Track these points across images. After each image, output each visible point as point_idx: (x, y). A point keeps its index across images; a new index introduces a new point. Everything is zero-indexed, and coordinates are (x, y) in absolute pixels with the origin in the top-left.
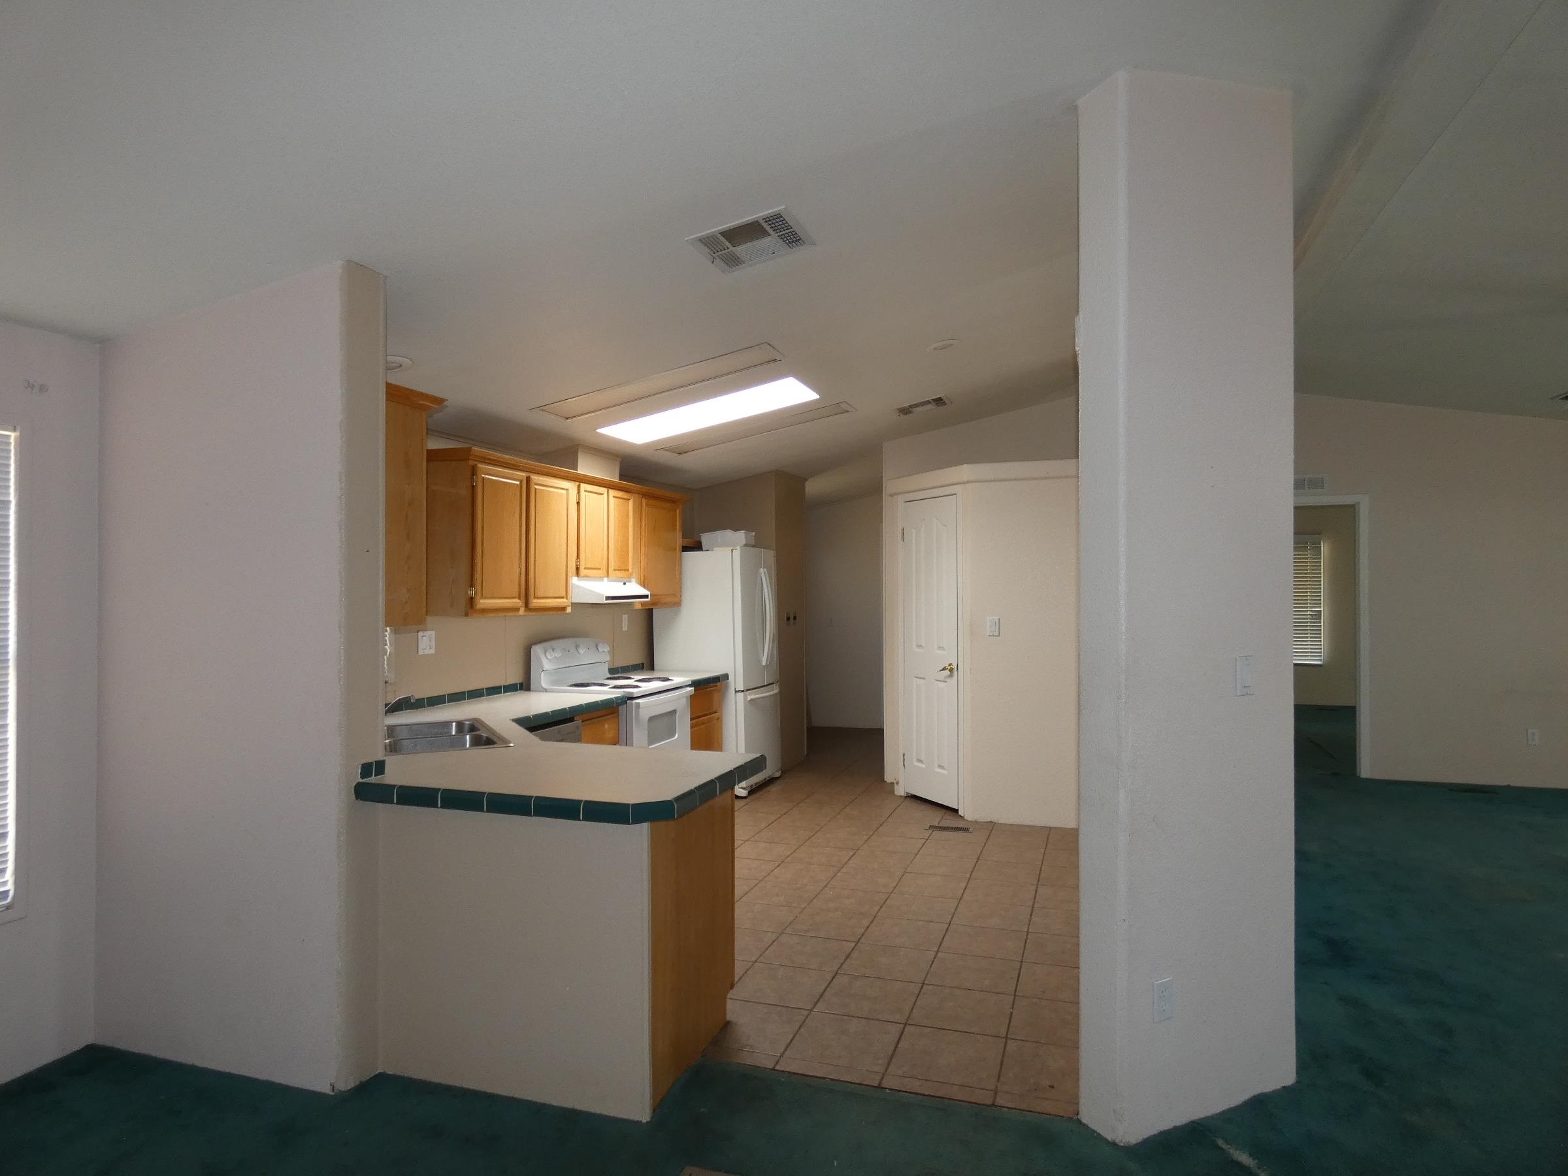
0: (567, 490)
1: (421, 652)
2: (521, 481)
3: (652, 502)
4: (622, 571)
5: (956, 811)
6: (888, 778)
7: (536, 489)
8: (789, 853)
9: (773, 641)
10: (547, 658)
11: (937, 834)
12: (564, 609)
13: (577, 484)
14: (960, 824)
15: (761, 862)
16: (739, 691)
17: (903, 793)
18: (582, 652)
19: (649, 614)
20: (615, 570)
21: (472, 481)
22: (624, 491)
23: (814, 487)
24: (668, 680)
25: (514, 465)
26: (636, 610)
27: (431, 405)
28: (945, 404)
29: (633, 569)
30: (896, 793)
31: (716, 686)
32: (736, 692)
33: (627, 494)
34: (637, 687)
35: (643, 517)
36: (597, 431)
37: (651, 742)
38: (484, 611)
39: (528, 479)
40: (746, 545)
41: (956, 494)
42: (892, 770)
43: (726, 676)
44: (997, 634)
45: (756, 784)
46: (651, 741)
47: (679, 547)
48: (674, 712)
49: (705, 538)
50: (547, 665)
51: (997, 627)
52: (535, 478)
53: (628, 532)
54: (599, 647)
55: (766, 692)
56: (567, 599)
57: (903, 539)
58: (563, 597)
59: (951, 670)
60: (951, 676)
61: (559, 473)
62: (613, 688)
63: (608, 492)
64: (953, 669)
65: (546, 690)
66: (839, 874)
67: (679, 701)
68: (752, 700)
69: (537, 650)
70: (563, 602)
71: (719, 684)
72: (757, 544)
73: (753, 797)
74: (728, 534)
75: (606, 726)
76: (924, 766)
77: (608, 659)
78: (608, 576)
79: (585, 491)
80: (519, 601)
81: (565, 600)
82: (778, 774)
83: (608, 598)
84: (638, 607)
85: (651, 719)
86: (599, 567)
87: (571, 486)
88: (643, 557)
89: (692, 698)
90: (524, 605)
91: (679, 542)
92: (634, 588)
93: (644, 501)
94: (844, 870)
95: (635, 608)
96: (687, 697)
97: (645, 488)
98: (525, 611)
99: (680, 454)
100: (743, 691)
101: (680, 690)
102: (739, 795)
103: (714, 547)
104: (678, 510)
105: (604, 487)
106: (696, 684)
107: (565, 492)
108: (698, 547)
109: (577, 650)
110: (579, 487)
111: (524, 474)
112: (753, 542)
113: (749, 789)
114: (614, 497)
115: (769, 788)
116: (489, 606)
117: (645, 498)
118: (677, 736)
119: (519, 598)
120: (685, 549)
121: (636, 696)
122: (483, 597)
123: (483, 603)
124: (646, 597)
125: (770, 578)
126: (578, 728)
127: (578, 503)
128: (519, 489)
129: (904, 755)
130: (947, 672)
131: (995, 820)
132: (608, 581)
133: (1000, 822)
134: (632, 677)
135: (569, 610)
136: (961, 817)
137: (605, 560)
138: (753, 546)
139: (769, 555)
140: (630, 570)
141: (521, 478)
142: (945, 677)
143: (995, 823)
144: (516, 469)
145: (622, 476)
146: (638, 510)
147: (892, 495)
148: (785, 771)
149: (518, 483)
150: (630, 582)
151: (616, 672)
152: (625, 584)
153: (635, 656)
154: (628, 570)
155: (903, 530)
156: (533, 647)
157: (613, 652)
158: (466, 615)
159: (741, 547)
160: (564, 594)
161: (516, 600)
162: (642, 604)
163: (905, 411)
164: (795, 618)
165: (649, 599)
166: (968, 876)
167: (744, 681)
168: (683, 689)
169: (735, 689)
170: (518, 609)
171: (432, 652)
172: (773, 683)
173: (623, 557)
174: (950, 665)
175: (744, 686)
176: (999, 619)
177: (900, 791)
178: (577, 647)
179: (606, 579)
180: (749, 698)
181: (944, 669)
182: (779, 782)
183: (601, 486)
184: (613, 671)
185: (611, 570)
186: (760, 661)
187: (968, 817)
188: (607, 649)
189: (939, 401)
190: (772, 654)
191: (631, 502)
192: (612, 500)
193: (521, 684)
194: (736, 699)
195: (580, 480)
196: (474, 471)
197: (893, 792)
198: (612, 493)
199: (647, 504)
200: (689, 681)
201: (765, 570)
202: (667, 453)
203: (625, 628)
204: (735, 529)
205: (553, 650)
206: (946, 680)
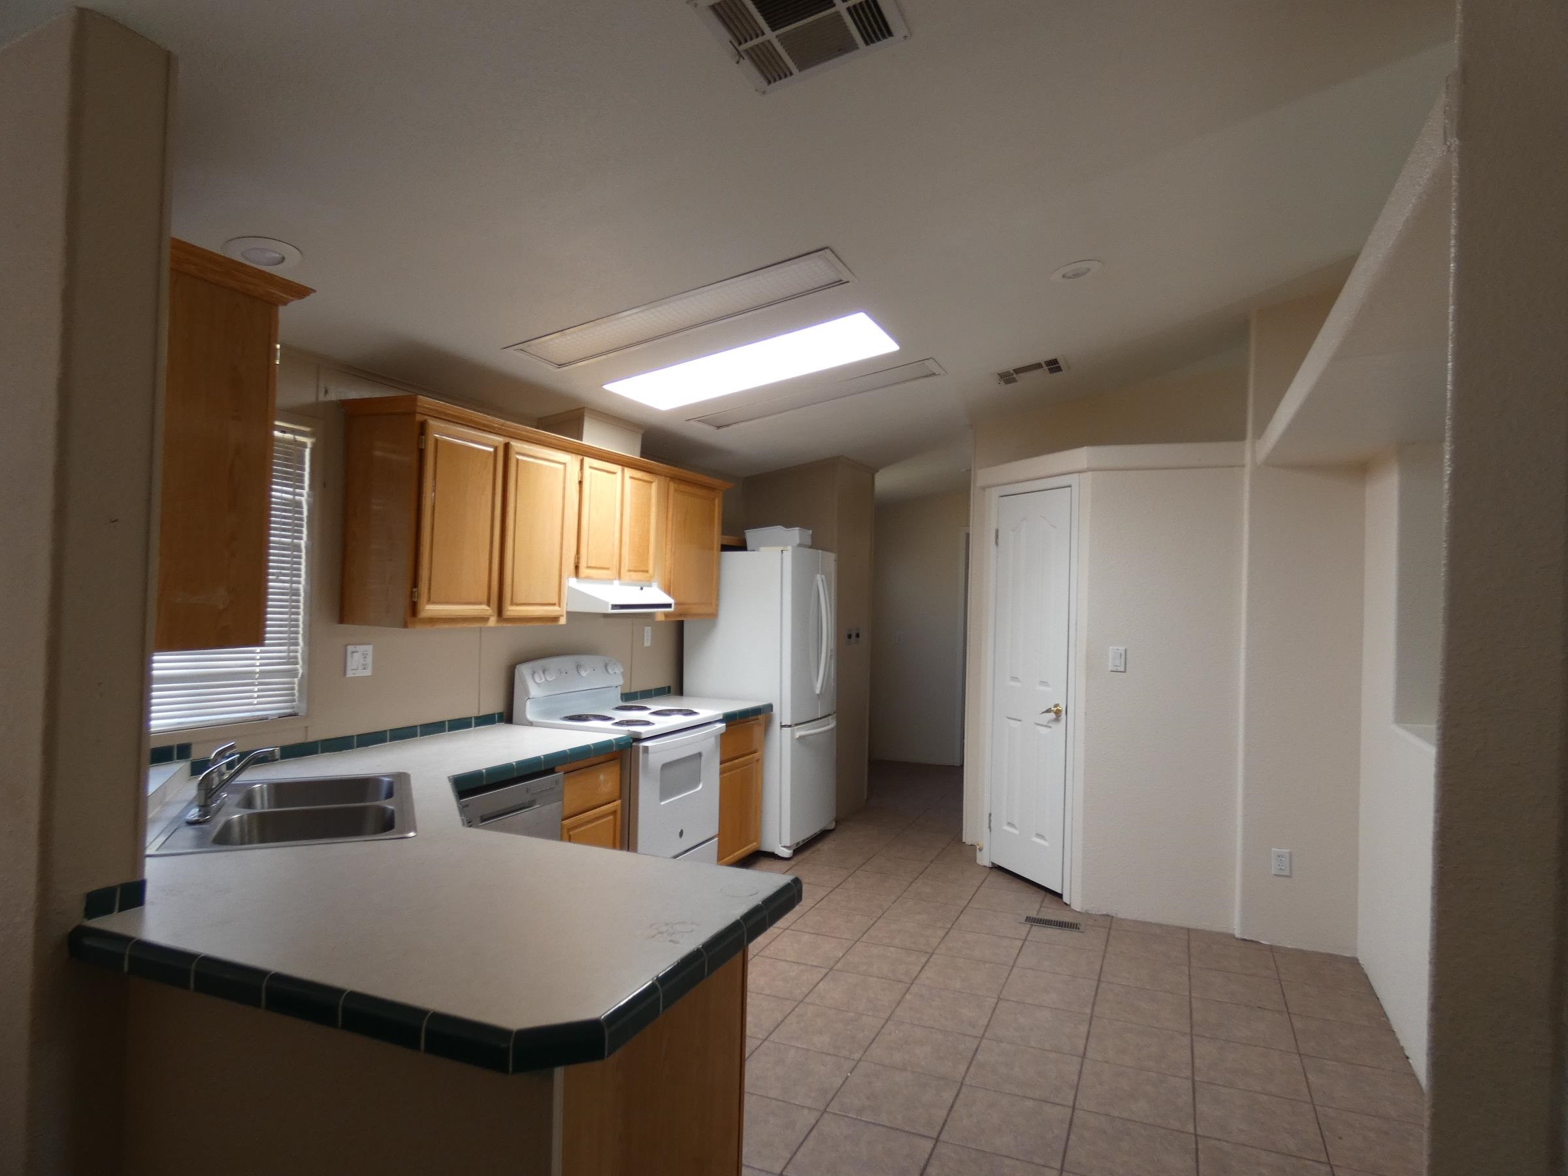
0: (565, 464)
1: (350, 674)
2: (496, 449)
3: (682, 487)
4: (641, 570)
5: (1060, 896)
6: (968, 838)
7: (518, 460)
8: (841, 955)
9: (831, 658)
10: (535, 682)
11: (1039, 932)
12: (555, 619)
13: (580, 457)
14: (1066, 917)
15: (802, 967)
16: (785, 726)
17: (988, 864)
18: (584, 674)
19: (680, 627)
20: (630, 571)
21: (419, 442)
22: (644, 471)
23: (887, 481)
24: (692, 713)
25: (484, 425)
26: (657, 622)
27: (285, 296)
28: (1059, 369)
29: (654, 570)
30: (979, 861)
31: (757, 719)
32: (782, 726)
33: (648, 474)
34: (647, 723)
35: (671, 505)
36: (604, 387)
37: (663, 796)
38: (433, 621)
39: (507, 446)
40: (800, 545)
41: (1070, 486)
42: (973, 829)
43: (770, 707)
44: (1123, 670)
45: (803, 841)
46: (664, 794)
47: (717, 545)
48: (700, 754)
49: (751, 535)
50: (535, 691)
51: (1123, 660)
52: (516, 445)
53: (649, 523)
54: (608, 667)
55: (820, 727)
56: (560, 605)
57: (997, 543)
58: (554, 604)
59: (1058, 713)
60: (1057, 719)
61: (554, 441)
62: (617, 724)
63: (623, 471)
64: (1060, 711)
65: (531, 724)
66: (908, 997)
67: (706, 741)
68: (801, 737)
69: (524, 671)
70: (556, 611)
71: (760, 717)
72: (816, 544)
73: (799, 857)
74: (778, 531)
75: (602, 777)
76: (1016, 832)
77: (621, 682)
78: (620, 577)
79: (591, 467)
80: (488, 608)
81: (556, 608)
82: (832, 826)
83: (615, 607)
84: (660, 618)
85: (666, 766)
86: (608, 567)
87: (571, 461)
88: (668, 556)
89: (724, 737)
90: (496, 615)
91: (717, 539)
92: (655, 594)
93: (672, 485)
94: (914, 989)
95: (656, 620)
96: (716, 737)
97: (675, 470)
98: (498, 621)
99: (719, 427)
100: (790, 726)
101: (706, 727)
102: (781, 856)
103: (760, 546)
104: (717, 501)
105: (617, 464)
106: (730, 719)
107: (561, 467)
108: (742, 547)
109: (579, 673)
110: (582, 462)
111: (500, 440)
112: (809, 542)
113: (795, 847)
114: (632, 478)
115: (819, 846)
116: (443, 614)
117: (674, 483)
118: (700, 787)
119: (488, 604)
120: (725, 548)
121: (644, 737)
122: (429, 601)
123: (430, 609)
124: (669, 606)
125: (829, 589)
126: (557, 782)
127: (580, 483)
128: (491, 458)
129: (990, 815)
130: (1052, 715)
131: (1112, 912)
132: (620, 584)
133: (1120, 916)
134: (648, 706)
135: (563, 621)
136: (1066, 904)
137: (616, 557)
138: (811, 547)
139: (829, 559)
140: (651, 571)
141: (496, 444)
142: (1049, 722)
143: (1112, 917)
144: (491, 432)
145: (644, 454)
146: (664, 496)
147: (984, 488)
148: (838, 821)
149: (491, 450)
150: (650, 586)
151: (631, 699)
152: (642, 589)
153: (661, 677)
154: (647, 571)
155: (997, 531)
156: (517, 666)
157: (629, 675)
158: (405, 626)
159: (793, 547)
160: (555, 600)
161: (484, 607)
162: (667, 615)
163: (1007, 377)
164: (858, 636)
165: (672, 610)
166: (1088, 1011)
167: (792, 714)
168: (712, 726)
169: (781, 723)
170: (485, 619)
171: (368, 673)
172: (829, 715)
173: (641, 554)
174: (1056, 706)
175: (792, 718)
176: (1126, 650)
177: (984, 859)
178: (578, 667)
179: (616, 582)
180: (798, 735)
181: (1048, 711)
182: (832, 836)
183: (614, 463)
184: (626, 697)
185: (624, 571)
186: (812, 688)
187: (1077, 905)
188: (619, 670)
189: (1053, 365)
190: (829, 676)
191: (654, 486)
192: (628, 481)
193: (501, 715)
194: (781, 736)
195: (584, 452)
196: (423, 428)
197: (974, 859)
198: (629, 472)
199: (676, 490)
200: (719, 714)
201: (823, 576)
202: (701, 425)
203: (647, 643)
204: (788, 524)
205: (544, 672)
206: (1049, 725)
